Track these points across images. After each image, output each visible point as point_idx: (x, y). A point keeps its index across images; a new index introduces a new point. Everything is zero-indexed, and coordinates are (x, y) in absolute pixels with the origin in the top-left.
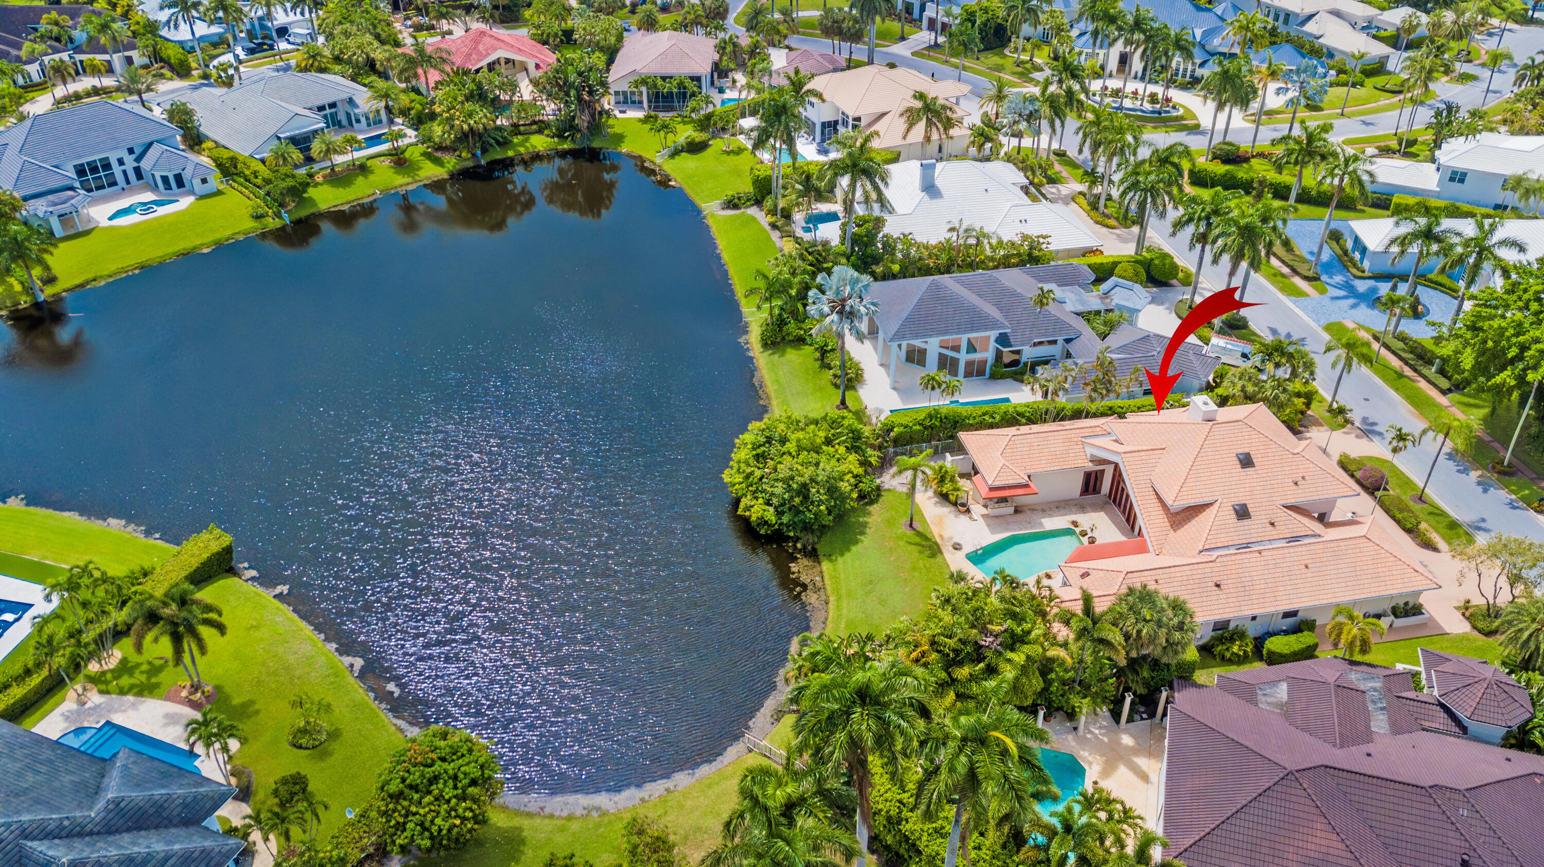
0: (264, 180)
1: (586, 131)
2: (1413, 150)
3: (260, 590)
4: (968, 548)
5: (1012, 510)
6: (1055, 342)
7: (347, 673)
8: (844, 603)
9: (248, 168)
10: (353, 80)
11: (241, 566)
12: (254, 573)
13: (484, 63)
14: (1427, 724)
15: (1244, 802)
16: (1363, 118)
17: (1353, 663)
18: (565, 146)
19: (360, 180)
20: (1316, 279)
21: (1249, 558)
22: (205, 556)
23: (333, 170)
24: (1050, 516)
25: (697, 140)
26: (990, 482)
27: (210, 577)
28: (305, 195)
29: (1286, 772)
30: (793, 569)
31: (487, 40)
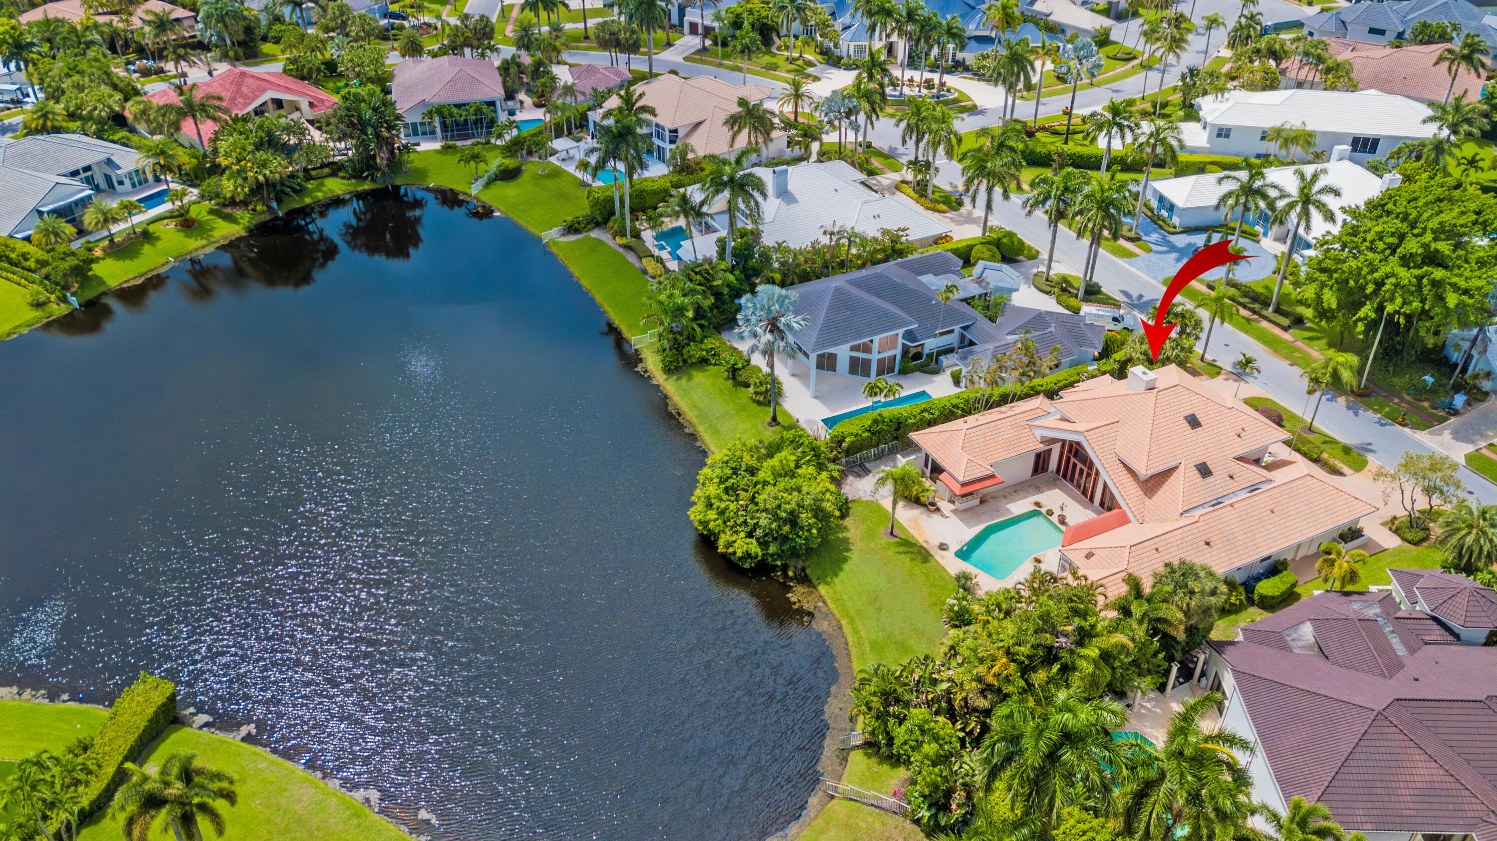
0: (37, 261)
1: (386, 170)
2: (1166, 111)
3: (221, 735)
4: (954, 547)
5: (977, 501)
6: (952, 331)
7: (367, 811)
8: (859, 624)
9: (13, 250)
10: (99, 137)
11: (187, 712)
12: (203, 718)
13: (250, 108)
14: (1427, 638)
15: (1349, 750)
16: (1112, 85)
17: (1347, 594)
18: (366, 187)
19: (147, 248)
20: (1138, 239)
21: (1224, 512)
22: (150, 711)
23: (111, 241)
24: (1013, 501)
25: (511, 167)
26: (961, 479)
27: (162, 732)
28: (90, 274)
29: (1375, 713)
30: (793, 600)
31: (249, 81)
